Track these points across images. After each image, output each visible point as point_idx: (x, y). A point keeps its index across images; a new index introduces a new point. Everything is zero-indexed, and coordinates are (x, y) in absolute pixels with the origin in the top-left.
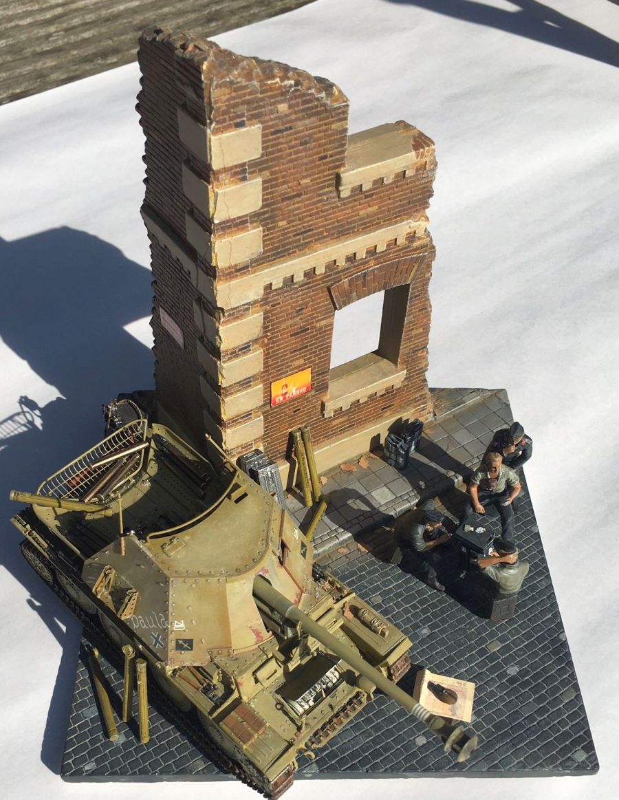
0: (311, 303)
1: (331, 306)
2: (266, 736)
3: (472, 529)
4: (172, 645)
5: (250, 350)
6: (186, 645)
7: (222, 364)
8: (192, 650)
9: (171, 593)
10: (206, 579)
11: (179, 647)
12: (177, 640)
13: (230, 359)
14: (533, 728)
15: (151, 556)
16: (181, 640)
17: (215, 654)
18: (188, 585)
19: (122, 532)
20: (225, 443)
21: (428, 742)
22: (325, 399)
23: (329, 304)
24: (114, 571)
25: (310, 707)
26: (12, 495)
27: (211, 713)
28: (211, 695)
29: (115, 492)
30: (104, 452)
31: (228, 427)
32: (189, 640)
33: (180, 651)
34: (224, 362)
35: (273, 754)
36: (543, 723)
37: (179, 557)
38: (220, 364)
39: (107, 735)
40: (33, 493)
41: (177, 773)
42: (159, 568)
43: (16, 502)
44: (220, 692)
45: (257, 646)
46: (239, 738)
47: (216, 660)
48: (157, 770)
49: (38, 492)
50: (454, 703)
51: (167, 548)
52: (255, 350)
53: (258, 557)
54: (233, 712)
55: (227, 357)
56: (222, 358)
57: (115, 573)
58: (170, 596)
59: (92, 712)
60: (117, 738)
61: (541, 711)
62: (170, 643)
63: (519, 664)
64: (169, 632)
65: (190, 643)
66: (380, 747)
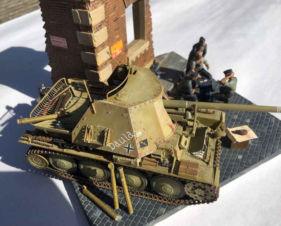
0: (118, 4)
1: (124, 6)
2: (202, 169)
3: (202, 82)
4: (138, 146)
5: (102, 27)
6: (144, 144)
7: (94, 34)
8: (148, 145)
9: (131, 116)
10: (144, 103)
11: (142, 146)
12: (140, 142)
13: (96, 31)
14: (272, 135)
15: (112, 103)
16: (141, 141)
17: (158, 143)
18: (137, 109)
19: (91, 101)
20: (101, 79)
21: (243, 156)
22: (128, 56)
23: (123, 6)
24: (92, 126)
25: (204, 154)
26: (18, 121)
27: (170, 171)
28: (164, 165)
29: (66, 107)
30: (53, 95)
31: (101, 70)
32: (145, 140)
33: (142, 148)
34: (94, 33)
35: (210, 175)
36: (274, 131)
37: (125, 100)
38: (93, 35)
39: (113, 218)
40: (29, 117)
41: (156, 218)
42: (120, 107)
43: (22, 125)
44: (167, 161)
45: (173, 133)
46: (192, 174)
47: (160, 146)
48: (146, 222)
49: (31, 117)
50: (247, 133)
51: (118, 98)
52: (104, 28)
53: (159, 88)
54: (180, 166)
55: (95, 30)
56: (93, 31)
57: (93, 126)
58: (131, 118)
59: (98, 213)
60: (118, 218)
61: (269, 128)
62: (137, 145)
63: (248, 118)
64: (135, 139)
65: (146, 141)
66: (228, 166)
